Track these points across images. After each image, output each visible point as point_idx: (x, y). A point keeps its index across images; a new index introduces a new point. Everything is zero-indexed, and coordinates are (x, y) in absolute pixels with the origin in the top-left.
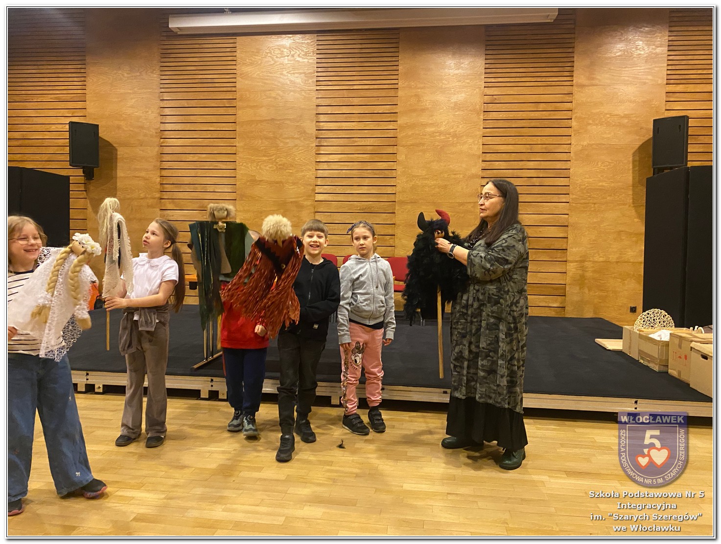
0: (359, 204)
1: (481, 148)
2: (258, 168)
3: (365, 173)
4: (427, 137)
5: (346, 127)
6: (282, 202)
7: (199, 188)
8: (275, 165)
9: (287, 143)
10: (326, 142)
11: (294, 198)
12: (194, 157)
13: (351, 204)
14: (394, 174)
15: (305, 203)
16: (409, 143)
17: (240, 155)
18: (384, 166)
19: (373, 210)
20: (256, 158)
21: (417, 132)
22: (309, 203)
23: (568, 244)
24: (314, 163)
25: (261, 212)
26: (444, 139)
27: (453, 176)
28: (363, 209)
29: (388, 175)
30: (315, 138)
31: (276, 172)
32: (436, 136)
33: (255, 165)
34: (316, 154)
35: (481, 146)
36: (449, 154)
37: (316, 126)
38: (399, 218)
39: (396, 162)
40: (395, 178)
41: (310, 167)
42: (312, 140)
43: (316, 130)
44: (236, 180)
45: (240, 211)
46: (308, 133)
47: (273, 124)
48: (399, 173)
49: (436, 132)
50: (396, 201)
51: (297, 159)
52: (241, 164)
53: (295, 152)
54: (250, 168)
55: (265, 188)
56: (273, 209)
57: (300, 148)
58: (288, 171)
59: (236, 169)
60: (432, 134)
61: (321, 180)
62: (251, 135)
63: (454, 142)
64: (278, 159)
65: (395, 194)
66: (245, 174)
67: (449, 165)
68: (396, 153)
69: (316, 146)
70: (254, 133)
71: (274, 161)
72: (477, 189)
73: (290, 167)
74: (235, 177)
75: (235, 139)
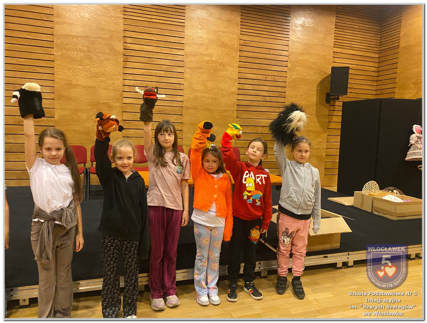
0: (157, 108)
1: (238, 75)
2: (74, 74)
4: (204, 63)
5: (147, 49)
6: (95, 103)
8: (89, 73)
9: (99, 57)
10: (132, 59)
11: (105, 100)
15: (115, 105)
16: (192, 66)
17: (57, 62)
19: (166, 112)
20: (73, 66)
22: (118, 104)
24: (122, 74)
25: (77, 110)
26: (215, 66)
27: (221, 92)
28: (159, 111)
29: (177, 88)
30: (123, 55)
31: (90, 79)
32: (210, 63)
33: (72, 72)
34: (123, 67)
35: (238, 73)
36: (219, 76)
37: (124, 46)
38: (186, 119)
39: (183, 79)
40: (183, 90)
41: (118, 77)
42: (119, 56)
43: (124, 49)
44: (54, 83)
45: (58, 109)
46: (117, 51)
47: (88, 40)
48: (185, 87)
49: (209, 61)
50: (184, 106)
51: (107, 69)
52: (59, 70)
53: (107, 64)
54: (67, 74)
55: (80, 91)
56: (88, 108)
57: (111, 62)
58: (100, 79)
59: (54, 74)
60: (207, 62)
61: (128, 88)
62: (68, 46)
63: (221, 69)
64: (92, 69)
65: (183, 101)
66: (62, 78)
67: (219, 84)
68: (183, 73)
69: (124, 61)
70: (70, 45)
71: (88, 70)
72: (235, 101)
73: (102, 76)
74: (54, 80)
75: (53, 49)
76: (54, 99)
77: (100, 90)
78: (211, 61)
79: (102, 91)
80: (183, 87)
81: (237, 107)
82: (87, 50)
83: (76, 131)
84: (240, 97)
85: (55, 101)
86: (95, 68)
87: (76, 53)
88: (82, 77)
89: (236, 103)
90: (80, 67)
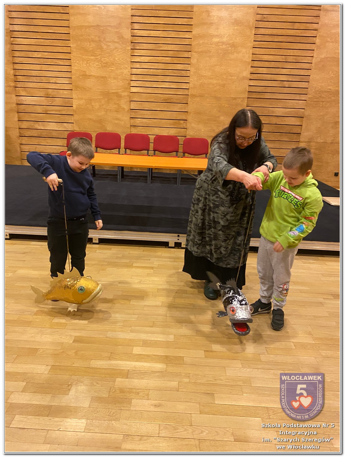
0: (162, 96)
1: (251, 56)
2: (88, 65)
3: (167, 72)
4: (213, 46)
5: (154, 34)
6: (106, 92)
7: (44, 80)
8: (101, 63)
9: (109, 46)
10: (139, 46)
11: (115, 90)
12: (39, 54)
13: (156, 96)
14: (188, 74)
15: (123, 94)
16: (200, 50)
17: (74, 54)
18: (181, 67)
19: (172, 101)
20: (87, 57)
21: (206, 41)
22: (126, 94)
23: (302, 129)
24: (129, 62)
25: (91, 100)
26: (225, 48)
27: (230, 77)
28: (165, 100)
29: (183, 74)
30: (130, 43)
31: (101, 69)
32: (219, 45)
33: (86, 63)
34: (131, 55)
35: (252, 55)
36: (229, 60)
37: (132, 33)
38: (191, 108)
39: (190, 64)
40: (189, 77)
41: (127, 66)
42: (128, 44)
43: (131, 36)
44: (72, 74)
45: (76, 99)
46: (125, 38)
47: (98, 30)
48: (192, 73)
49: (219, 43)
50: (189, 94)
51: (116, 59)
52: (75, 61)
53: (116, 53)
54: (82, 65)
55: (93, 81)
56: (100, 98)
57: (119, 50)
58: (110, 68)
59: (71, 66)
60: (217, 44)
61: (135, 76)
62: (82, 38)
63: (232, 51)
64: (103, 59)
65: (188, 89)
66: (78, 70)
67: (228, 69)
68: (190, 58)
69: (131, 49)
70: (84, 36)
71: (100, 60)
72: (246, 88)
73: (111, 65)
74: (71, 72)
75: (69, 41)
76: (72, 90)
77: (110, 80)
78: (221, 43)
79: (112, 80)
80: (190, 73)
81: (248, 94)
82: (98, 40)
83: (91, 119)
84: (252, 83)
85: (73, 91)
86: (106, 57)
87: (89, 43)
88: (94, 67)
89: (247, 90)
90: (93, 58)
